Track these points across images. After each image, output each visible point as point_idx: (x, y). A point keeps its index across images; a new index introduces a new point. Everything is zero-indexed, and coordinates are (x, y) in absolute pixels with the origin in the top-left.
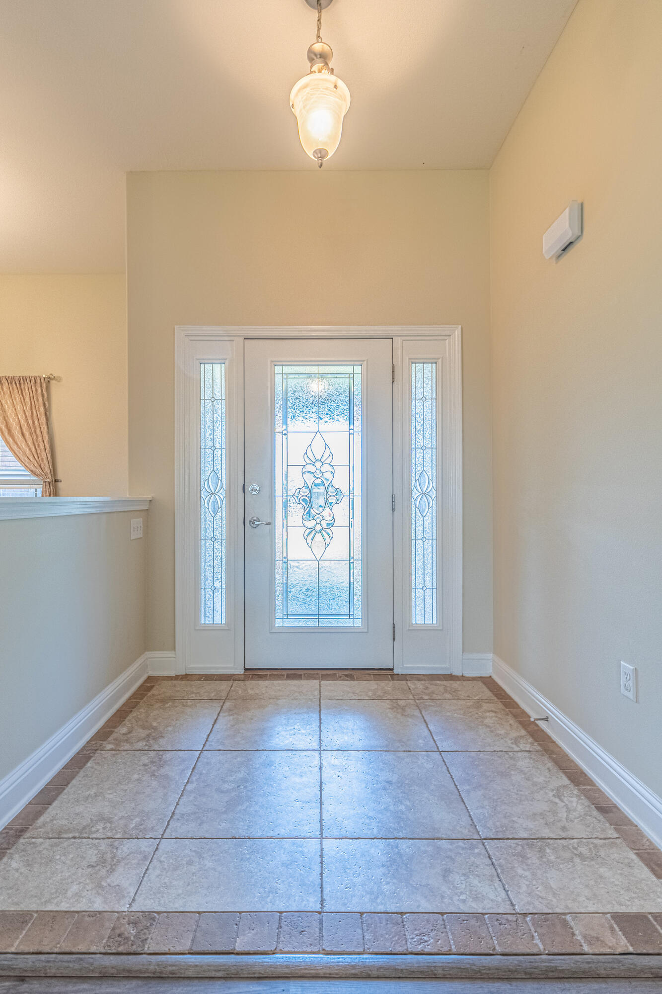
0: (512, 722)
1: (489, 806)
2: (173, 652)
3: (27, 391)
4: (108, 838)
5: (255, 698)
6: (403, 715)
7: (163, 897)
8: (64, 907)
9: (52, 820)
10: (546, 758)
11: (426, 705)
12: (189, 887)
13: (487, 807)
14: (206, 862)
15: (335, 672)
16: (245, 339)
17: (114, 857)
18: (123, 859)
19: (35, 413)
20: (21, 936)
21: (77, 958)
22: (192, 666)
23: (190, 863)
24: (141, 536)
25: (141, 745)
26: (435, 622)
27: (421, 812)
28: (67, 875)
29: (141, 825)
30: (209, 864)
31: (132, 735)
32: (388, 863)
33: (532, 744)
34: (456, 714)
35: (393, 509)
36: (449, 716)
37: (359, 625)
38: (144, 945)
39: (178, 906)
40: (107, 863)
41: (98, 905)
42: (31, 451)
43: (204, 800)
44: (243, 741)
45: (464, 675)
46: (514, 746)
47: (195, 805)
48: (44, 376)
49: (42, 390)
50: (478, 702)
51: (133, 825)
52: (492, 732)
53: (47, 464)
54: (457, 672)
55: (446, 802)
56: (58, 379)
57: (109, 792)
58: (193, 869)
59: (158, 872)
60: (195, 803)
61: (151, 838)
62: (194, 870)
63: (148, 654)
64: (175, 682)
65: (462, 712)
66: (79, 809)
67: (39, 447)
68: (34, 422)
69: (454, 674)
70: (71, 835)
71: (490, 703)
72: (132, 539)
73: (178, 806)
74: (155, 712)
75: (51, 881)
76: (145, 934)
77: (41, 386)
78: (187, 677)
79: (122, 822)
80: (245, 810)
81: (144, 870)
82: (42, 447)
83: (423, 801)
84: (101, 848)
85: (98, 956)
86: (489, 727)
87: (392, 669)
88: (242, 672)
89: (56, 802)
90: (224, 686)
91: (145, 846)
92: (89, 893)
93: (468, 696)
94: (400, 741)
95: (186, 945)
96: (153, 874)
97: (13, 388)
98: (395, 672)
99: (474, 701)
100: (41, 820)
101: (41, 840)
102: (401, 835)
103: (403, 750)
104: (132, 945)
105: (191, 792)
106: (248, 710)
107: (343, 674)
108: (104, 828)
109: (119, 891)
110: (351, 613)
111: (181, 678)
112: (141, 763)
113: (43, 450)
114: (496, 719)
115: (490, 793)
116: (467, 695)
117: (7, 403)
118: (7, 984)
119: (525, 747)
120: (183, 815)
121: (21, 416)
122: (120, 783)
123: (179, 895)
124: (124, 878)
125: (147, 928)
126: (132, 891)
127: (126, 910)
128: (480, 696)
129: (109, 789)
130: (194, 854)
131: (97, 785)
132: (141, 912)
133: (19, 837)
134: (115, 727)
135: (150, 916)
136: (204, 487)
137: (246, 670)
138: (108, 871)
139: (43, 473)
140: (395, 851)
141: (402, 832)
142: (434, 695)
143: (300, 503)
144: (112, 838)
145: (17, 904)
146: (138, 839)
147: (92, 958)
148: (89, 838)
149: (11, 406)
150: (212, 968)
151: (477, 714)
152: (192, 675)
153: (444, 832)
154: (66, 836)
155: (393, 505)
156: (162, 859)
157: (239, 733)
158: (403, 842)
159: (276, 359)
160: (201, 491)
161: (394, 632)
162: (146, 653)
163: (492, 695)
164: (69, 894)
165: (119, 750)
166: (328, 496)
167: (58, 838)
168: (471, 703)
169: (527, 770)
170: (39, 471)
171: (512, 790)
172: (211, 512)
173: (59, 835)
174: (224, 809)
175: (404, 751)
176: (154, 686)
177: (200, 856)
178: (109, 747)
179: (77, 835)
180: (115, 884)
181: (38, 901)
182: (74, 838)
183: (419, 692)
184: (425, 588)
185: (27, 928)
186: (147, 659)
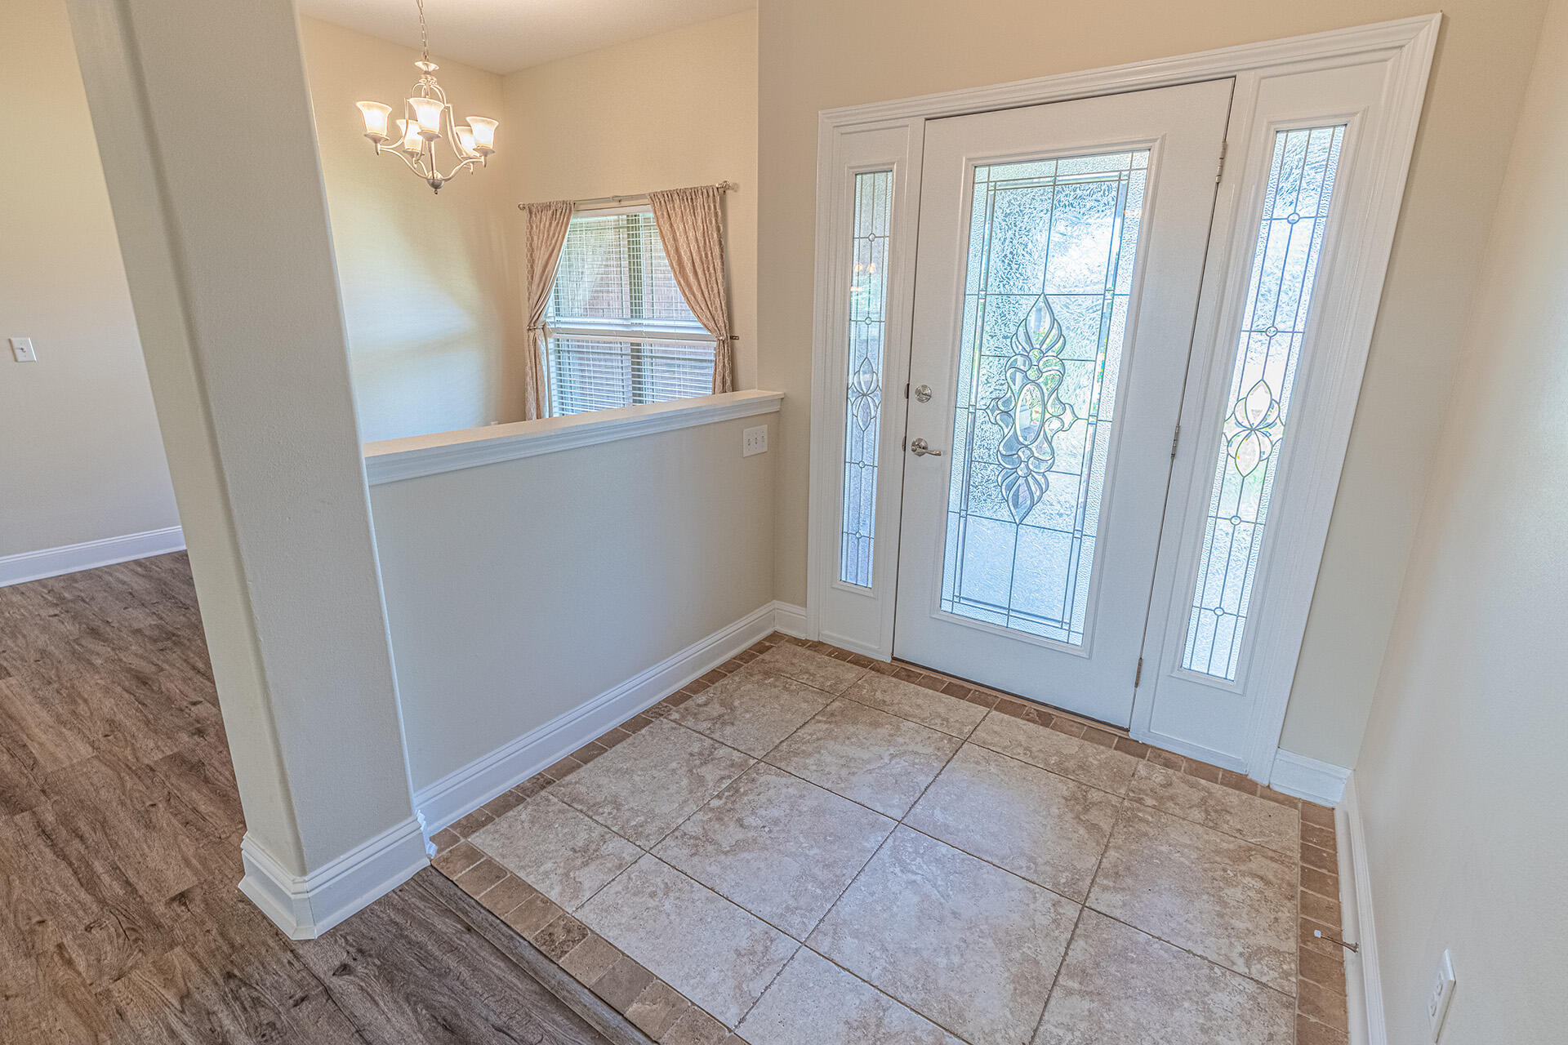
0: (1285, 915)
1: (1083, 1034)
2: (804, 609)
3: (699, 210)
4: (606, 826)
5: (879, 706)
6: (1077, 817)
7: (606, 917)
8: (530, 880)
9: (576, 783)
10: (1287, 1015)
11: (1137, 816)
12: (633, 922)
13: (1078, 1034)
14: (667, 903)
15: (1025, 703)
16: (927, 119)
17: (597, 851)
18: (602, 857)
19: (707, 241)
20: (489, 889)
21: (511, 935)
22: (826, 632)
23: (653, 895)
24: (765, 449)
25: (704, 726)
26: (1231, 676)
27: (963, 982)
28: (553, 848)
29: (641, 826)
30: (668, 906)
31: (705, 709)
32: (855, 1024)
33: (1286, 975)
34: (1178, 854)
35: (1173, 455)
36: (1161, 852)
37: (1076, 643)
38: (561, 957)
39: (611, 935)
40: (587, 854)
41: (553, 895)
42: (704, 298)
43: (717, 826)
44: (814, 767)
45: (1271, 786)
46: (1240, 962)
47: (704, 829)
48: (717, 186)
49: (715, 206)
50: (1250, 849)
51: (635, 823)
52: (1220, 915)
53: (721, 316)
54: (1260, 776)
55: (1015, 989)
56: (735, 187)
57: (639, 773)
58: (652, 903)
59: (619, 888)
60: (706, 827)
61: (639, 846)
62: (650, 905)
63: (776, 604)
64: (799, 649)
65: (1194, 856)
66: (604, 781)
67: (713, 291)
68: (706, 254)
69: (1250, 777)
70: (580, 807)
71: (1276, 861)
72: (745, 455)
73: (688, 821)
74: (749, 686)
75: (537, 848)
76: (568, 946)
77: (714, 202)
78: (817, 646)
79: (628, 814)
80: (748, 861)
81: (610, 880)
82: (716, 291)
83: (982, 967)
84: (593, 835)
85: (525, 943)
86: (1225, 905)
87: (1127, 730)
88: (889, 660)
89: (592, 763)
90: (850, 673)
91: (629, 851)
92: (556, 877)
93: (1239, 831)
94: (1031, 859)
95: (591, 980)
96: (616, 887)
97: (684, 207)
98: (1131, 736)
99: (1243, 843)
100: (568, 778)
101: (556, 800)
102: (906, 998)
103: (1023, 876)
104: (553, 950)
105: (712, 810)
106: (855, 722)
107: (1037, 711)
108: (610, 813)
109: (577, 888)
110: (1065, 621)
111: (810, 646)
112: (689, 750)
113: (717, 295)
114: (1257, 897)
115: (1105, 1014)
116: (1239, 827)
117: (679, 229)
118: (459, 926)
119: (1262, 973)
120: (685, 834)
121: (693, 246)
122: (655, 766)
123: (620, 924)
124: (589, 877)
125: (574, 942)
126: (588, 896)
127: (570, 912)
128: (1266, 839)
129: (642, 769)
130: (662, 886)
131: (635, 760)
132: (580, 922)
133: (543, 787)
134: (695, 692)
135: (583, 930)
136: (853, 383)
137: (894, 659)
138: (583, 863)
139: (716, 328)
140: (879, 1014)
141: (911, 994)
142: (1170, 804)
143: (997, 424)
144: (609, 828)
145: (503, 856)
146: (629, 841)
147: (520, 942)
148: (591, 818)
149: (682, 234)
150: (596, 1017)
151: (1225, 870)
152: (825, 644)
153: (971, 1029)
154: (576, 806)
155: (1175, 448)
156: (632, 876)
157: (819, 752)
158: (900, 1008)
159: (980, 154)
160: (848, 389)
161: (1139, 672)
162: (774, 601)
163: (1297, 847)
164: (542, 869)
165: (680, 725)
166: (1047, 416)
167: (569, 805)
168: (1231, 846)
169: (1222, 1014)
170: (711, 324)
171: (1151, 1032)
172: (861, 424)
173: (570, 802)
174: (728, 849)
175: (1024, 878)
176: (772, 647)
177: (667, 889)
178: (675, 716)
179: (585, 809)
180: (580, 880)
181: (517, 863)
182: (581, 811)
183: (1144, 787)
184: (1219, 612)
185: (496, 884)
186: (774, 609)
